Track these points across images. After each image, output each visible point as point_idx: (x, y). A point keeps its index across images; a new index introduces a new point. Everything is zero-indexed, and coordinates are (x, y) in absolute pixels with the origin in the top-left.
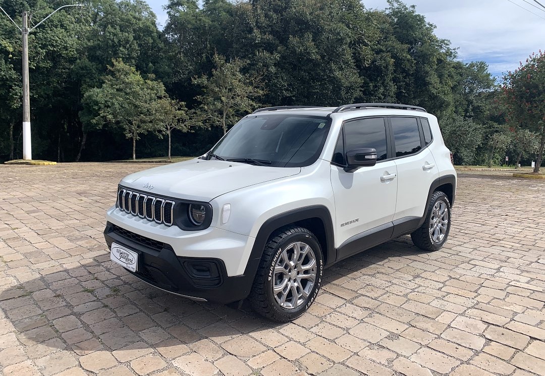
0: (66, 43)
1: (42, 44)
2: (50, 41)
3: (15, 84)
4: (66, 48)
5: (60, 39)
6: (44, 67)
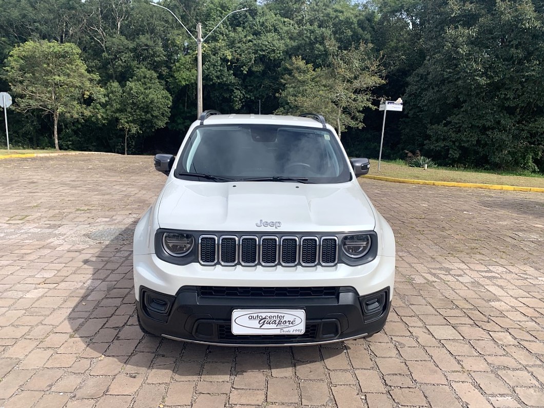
0: (274, 46)
1: (255, 50)
2: (261, 46)
3: (236, 88)
4: (274, 51)
5: (268, 42)
6: (257, 71)
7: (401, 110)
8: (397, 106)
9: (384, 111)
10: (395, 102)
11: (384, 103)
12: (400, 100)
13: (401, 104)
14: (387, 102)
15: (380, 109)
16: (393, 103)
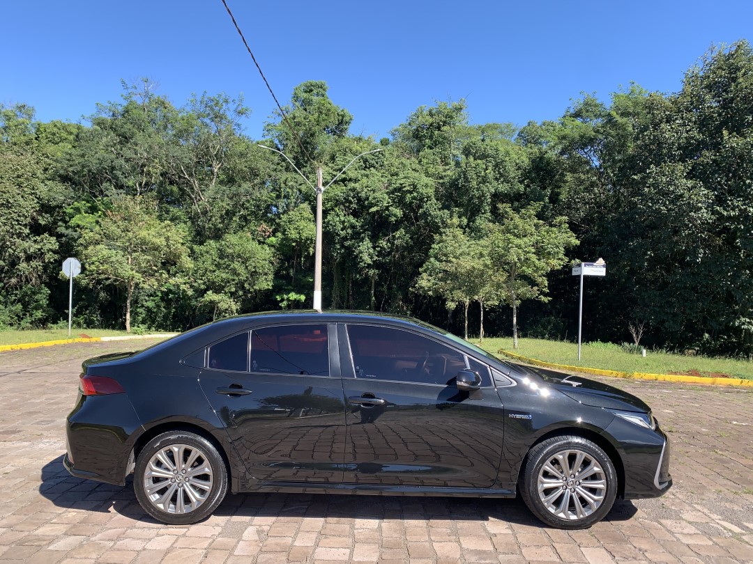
7: (604, 275)
8: (597, 269)
9: (579, 276)
10: (595, 264)
11: (579, 265)
12: (601, 261)
13: (603, 266)
14: (583, 264)
15: (574, 273)
16: (592, 265)
